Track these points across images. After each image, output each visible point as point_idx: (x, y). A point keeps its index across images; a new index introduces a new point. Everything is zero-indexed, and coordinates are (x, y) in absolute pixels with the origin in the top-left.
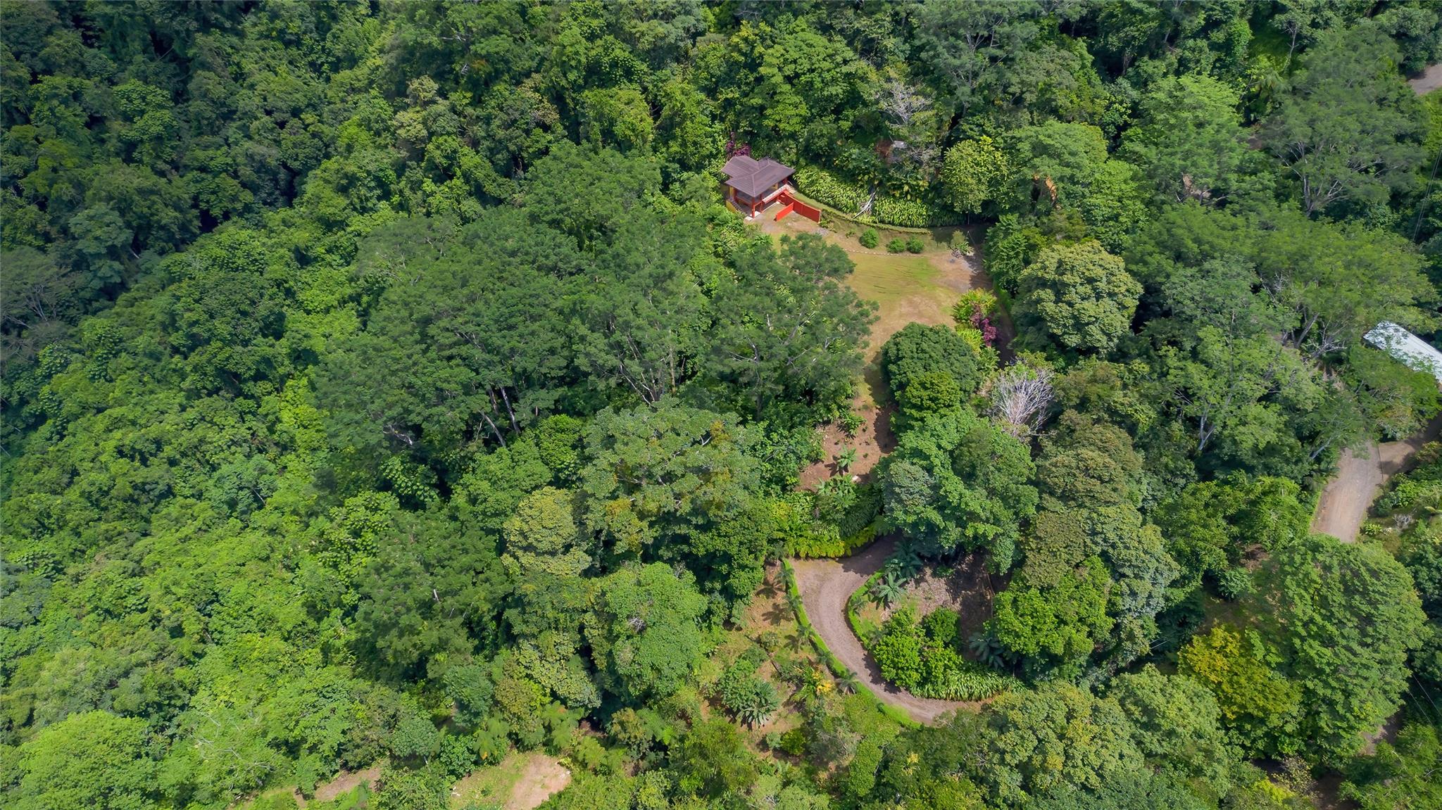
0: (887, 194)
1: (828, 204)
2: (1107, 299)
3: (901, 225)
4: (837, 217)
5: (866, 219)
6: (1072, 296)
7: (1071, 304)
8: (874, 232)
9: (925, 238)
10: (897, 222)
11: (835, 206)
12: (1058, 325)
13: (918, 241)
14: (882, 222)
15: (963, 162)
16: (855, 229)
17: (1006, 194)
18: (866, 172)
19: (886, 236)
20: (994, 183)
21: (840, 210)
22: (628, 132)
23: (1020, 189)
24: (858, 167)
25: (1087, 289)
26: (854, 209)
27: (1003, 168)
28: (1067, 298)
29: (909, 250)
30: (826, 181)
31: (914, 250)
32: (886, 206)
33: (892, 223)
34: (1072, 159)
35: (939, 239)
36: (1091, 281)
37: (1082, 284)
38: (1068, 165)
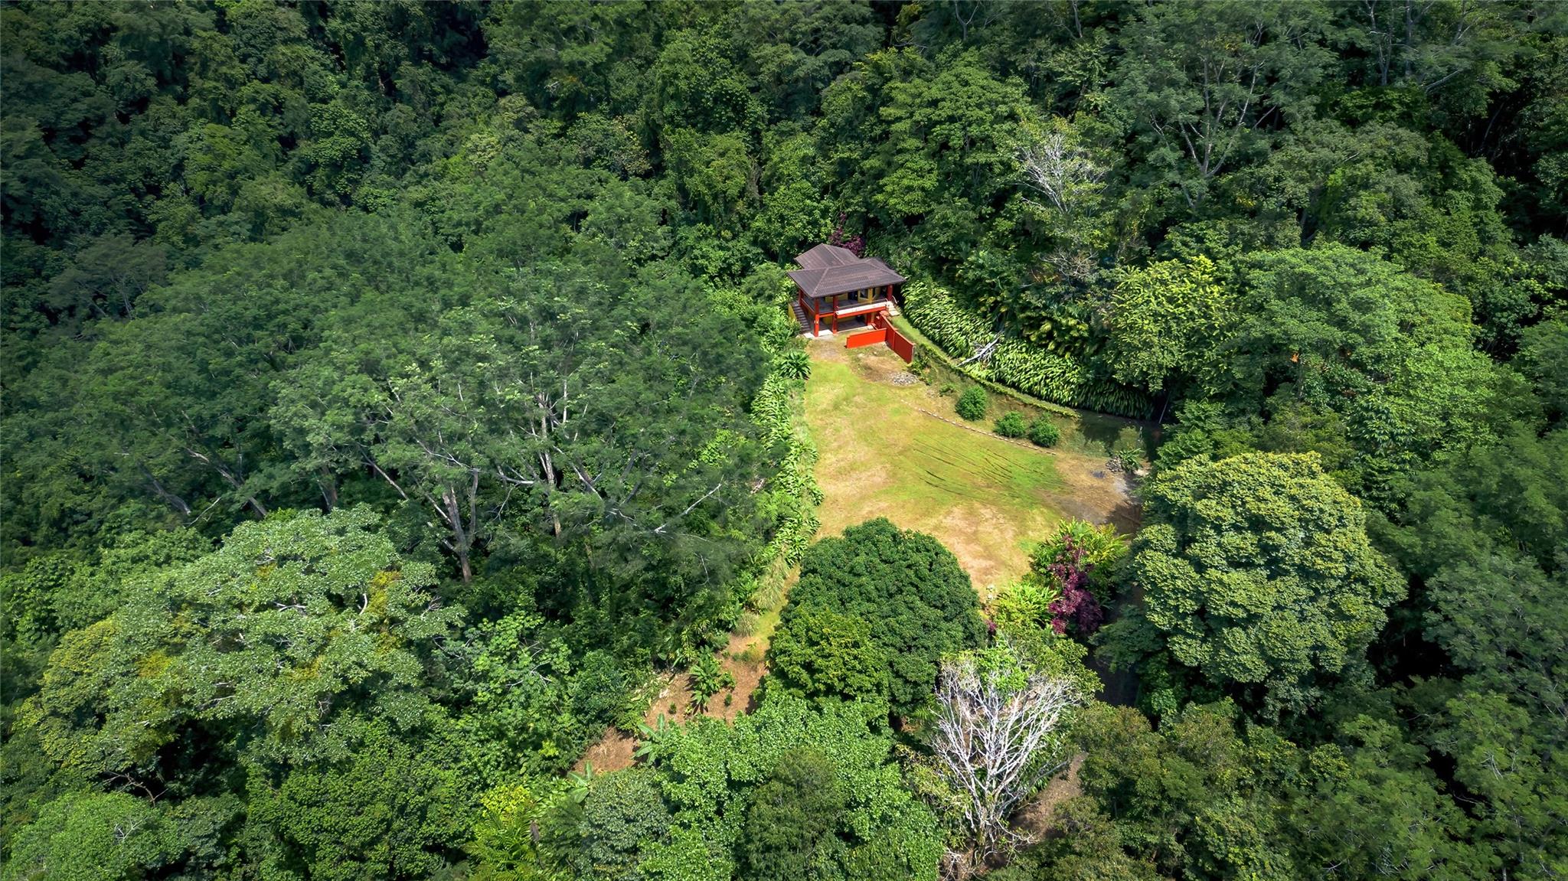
0: (1019, 336)
1: (932, 338)
2: (1293, 579)
3: (1030, 392)
4: (937, 359)
5: (977, 371)
6: (1208, 548)
7: (1200, 567)
8: (983, 394)
9: (1067, 426)
10: (1025, 385)
11: (939, 343)
12: (1165, 606)
13: (1054, 427)
14: (1001, 380)
15: (1147, 293)
16: (957, 386)
17: (1215, 365)
18: (992, 290)
19: (1001, 406)
20: (1196, 341)
21: (946, 350)
22: (703, 189)
23: (1242, 359)
24: (979, 280)
25: (1247, 542)
26: (962, 352)
27: (1216, 314)
28: (1194, 550)
29: (1031, 437)
30: (941, 304)
31: (1043, 441)
32: (1014, 355)
33: (1015, 386)
34: (1356, 317)
35: (1091, 432)
36: (1257, 524)
37: (1237, 528)
38: (1342, 323)
